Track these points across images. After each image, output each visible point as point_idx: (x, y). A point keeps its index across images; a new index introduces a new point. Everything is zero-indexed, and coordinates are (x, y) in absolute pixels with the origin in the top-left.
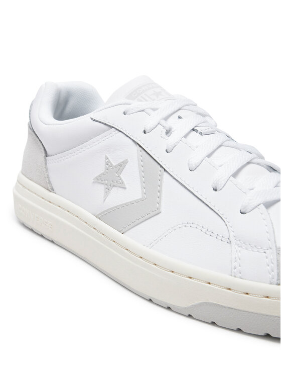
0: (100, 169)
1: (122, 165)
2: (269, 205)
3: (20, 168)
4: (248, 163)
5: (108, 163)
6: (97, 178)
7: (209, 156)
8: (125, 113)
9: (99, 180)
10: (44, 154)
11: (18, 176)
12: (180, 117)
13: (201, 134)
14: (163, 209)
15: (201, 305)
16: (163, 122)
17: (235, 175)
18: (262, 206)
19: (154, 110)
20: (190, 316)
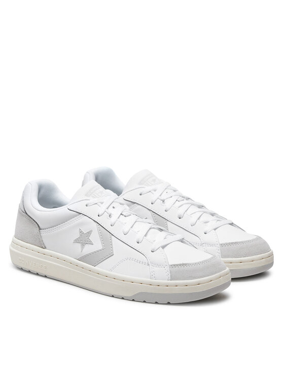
0: (77, 235)
1: (89, 233)
2: (163, 247)
3: (13, 234)
4: (150, 229)
5: (81, 232)
6: (75, 240)
7: (132, 227)
8: (87, 206)
9: (76, 241)
10: (38, 229)
11: (13, 239)
12: (114, 207)
13: (125, 216)
14: (114, 253)
15: (138, 294)
16: (107, 210)
17: (145, 236)
18: (161, 248)
19: (102, 203)
20: (133, 300)
